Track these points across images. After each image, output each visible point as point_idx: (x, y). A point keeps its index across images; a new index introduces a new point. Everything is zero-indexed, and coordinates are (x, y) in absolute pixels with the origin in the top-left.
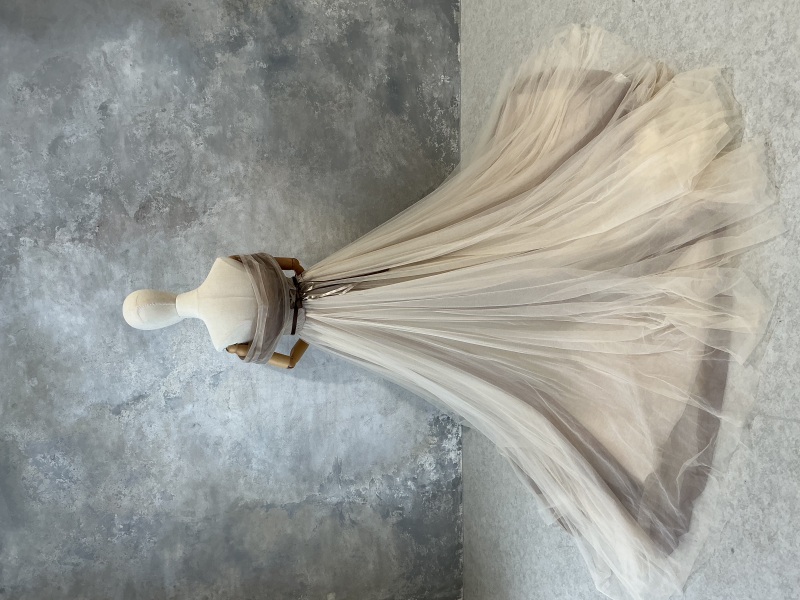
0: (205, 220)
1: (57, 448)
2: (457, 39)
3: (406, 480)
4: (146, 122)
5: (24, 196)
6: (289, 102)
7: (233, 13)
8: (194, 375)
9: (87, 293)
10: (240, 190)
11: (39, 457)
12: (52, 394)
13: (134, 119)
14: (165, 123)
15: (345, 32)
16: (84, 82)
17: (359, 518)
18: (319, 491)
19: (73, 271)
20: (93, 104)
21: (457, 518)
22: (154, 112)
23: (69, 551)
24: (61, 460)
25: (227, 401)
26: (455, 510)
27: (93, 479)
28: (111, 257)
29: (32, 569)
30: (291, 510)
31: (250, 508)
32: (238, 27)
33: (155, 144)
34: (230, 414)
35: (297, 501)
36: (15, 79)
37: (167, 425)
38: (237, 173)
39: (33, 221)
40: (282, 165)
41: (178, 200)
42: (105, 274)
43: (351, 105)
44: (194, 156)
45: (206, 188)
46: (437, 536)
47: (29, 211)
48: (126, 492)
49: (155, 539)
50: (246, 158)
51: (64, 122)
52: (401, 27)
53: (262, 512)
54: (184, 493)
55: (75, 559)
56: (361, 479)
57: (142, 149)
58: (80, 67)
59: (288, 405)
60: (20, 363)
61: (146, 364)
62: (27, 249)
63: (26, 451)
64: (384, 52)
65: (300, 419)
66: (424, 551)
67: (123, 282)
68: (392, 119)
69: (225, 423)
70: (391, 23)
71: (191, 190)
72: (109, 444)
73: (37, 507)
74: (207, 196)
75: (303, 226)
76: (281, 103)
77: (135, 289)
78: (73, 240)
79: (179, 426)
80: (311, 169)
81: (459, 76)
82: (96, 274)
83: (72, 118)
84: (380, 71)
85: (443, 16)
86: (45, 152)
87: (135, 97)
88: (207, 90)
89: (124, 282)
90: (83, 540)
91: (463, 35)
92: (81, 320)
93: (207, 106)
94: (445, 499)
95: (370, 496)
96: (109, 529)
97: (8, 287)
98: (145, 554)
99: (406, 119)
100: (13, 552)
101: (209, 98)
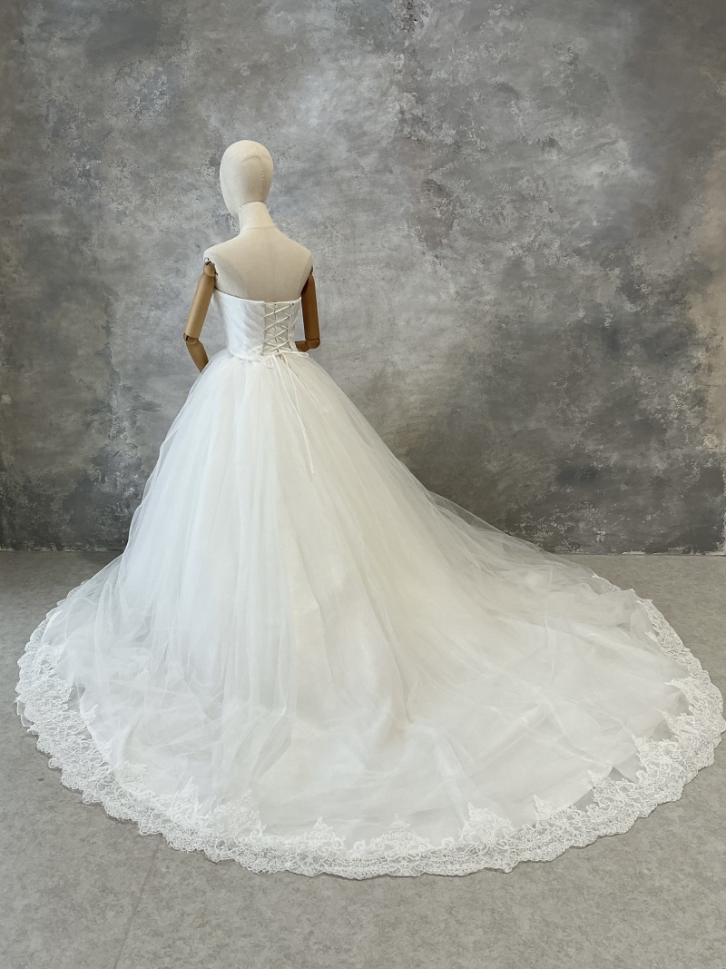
0: (429, 257)
1: (173, 97)
2: (650, 550)
3: (135, 486)
4: (537, 191)
5: (450, 58)
6: (566, 352)
7: (667, 288)
9: (344, 128)
10: (463, 296)
11: (164, 78)
12: (233, 92)
13: (539, 177)
14: (537, 211)
15: (651, 417)
16: (581, 121)
17: (93, 431)
18: (124, 386)
19: (367, 113)
20: (556, 131)
21: (91, 544)
22: (549, 200)
23: (62, 111)
24: (160, 102)
27: (139, 136)
28: (384, 154)
29: (43, 71)
30: (104, 355)
31: (107, 308)
32: (652, 293)
33: (513, 201)
35: (114, 360)
36: (581, 44)
37: (199, 216)
38: (482, 294)
39: (422, 68)
40: (494, 345)
41: (450, 227)
43: (564, 425)
44: (500, 245)
45: (464, 258)
46: (72, 521)
47: (434, 63)
48: (126, 174)
49: (74, 204)
50: (500, 304)
51: (534, 100)
52: (660, 483)
53: (102, 323)
54: (124, 236)
55: (53, 117)
56: (137, 434)
57: (506, 187)
58: (598, 116)
60: (265, 57)
62: (392, 62)
63: (170, 64)
64: (630, 463)
66: (55, 506)
68: (551, 472)
70: (664, 471)
71: (462, 242)
72: (178, 154)
73: (110, 75)
74: (455, 259)
75: (423, 368)
76: (564, 343)
78: (402, 112)
79: (198, 230)
80: (490, 378)
81: (606, 553)
82: (366, 138)
83: (540, 108)
84: (607, 459)
85: (677, 534)
86: (500, 79)
87: (565, 177)
88: (576, 258)
89: (356, 169)
90: (73, 126)
91: (654, 557)
92: (314, 122)
93: (558, 259)
94: (113, 530)
95: (118, 444)
96: (85, 154)
97: (349, 42)
98: (58, 193)
99: (552, 489)
100: (62, 52)
101: (568, 261)
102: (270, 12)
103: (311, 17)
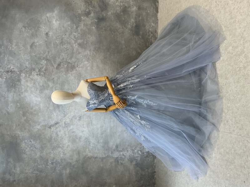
0: (77, 69)
1: (31, 138)
2: (157, 12)
3: (138, 151)
4: (60, 38)
5: (23, 61)
6: (104, 32)
7: (87, 4)
8: (74, 116)
9: (42, 91)
10: (88, 60)
11: (26, 141)
12: (30, 122)
13: (56, 37)
14: (66, 39)
15: (122, 10)
16: (41, 26)
17: (123, 162)
18: (111, 154)
19: (37, 84)
20: (44, 33)
21: (154, 163)
22: (62, 35)
23: (35, 170)
24: (33, 142)
25: (83, 125)
26: (154, 161)
27: (42, 148)
28: (49, 80)
29: (23, 175)
30: (102, 159)
31: (90, 158)
32: (88, 8)
33: (62, 45)
34: (84, 129)
35: (104, 156)
36: (20, 25)
37: (65, 132)
38: (88, 55)
39: (25, 69)
40: (102, 52)
41: (69, 63)
42: (47, 85)
43: (123, 33)
44: (75, 49)
45: (78, 59)
46: (148, 169)
47: (24, 65)
48: (53, 152)
49: (61, 167)
50: (90, 50)
51: (35, 38)
52: (139, 8)
53: (94, 159)
54: (70, 153)
55: (36, 172)
56: (124, 150)
57: (59, 47)
58: (40, 21)
59: (102, 127)
60: (21, 112)
61: (59, 113)
62: (23, 77)
63: (22, 139)
64: (134, 16)
65: (106, 131)
66: (144, 173)
67: (52, 88)
68: (136, 37)
69: (83, 131)
70: (136, 7)
71: (73, 60)
73: (25, 156)
74: (78, 62)
75: (107, 71)
76: (101, 33)
77: (56, 90)
78: (37, 75)
79: (69, 132)
80: (110, 53)
81: (158, 24)
82: (44, 85)
83: (37, 37)
84: (133, 22)
85: (153, 4)
86: (29, 47)
87: (56, 30)
88: (79, 28)
90: (39, 167)
91: (159, 11)
92: (39, 99)
93: (78, 33)
94: (150, 157)
95: (127, 156)
96: (47, 163)
97: (17, 89)
98: (58, 171)
99: (141, 37)
100: (18, 169)
101: (79, 31)
102: (8, 111)
103: (10, 99)
